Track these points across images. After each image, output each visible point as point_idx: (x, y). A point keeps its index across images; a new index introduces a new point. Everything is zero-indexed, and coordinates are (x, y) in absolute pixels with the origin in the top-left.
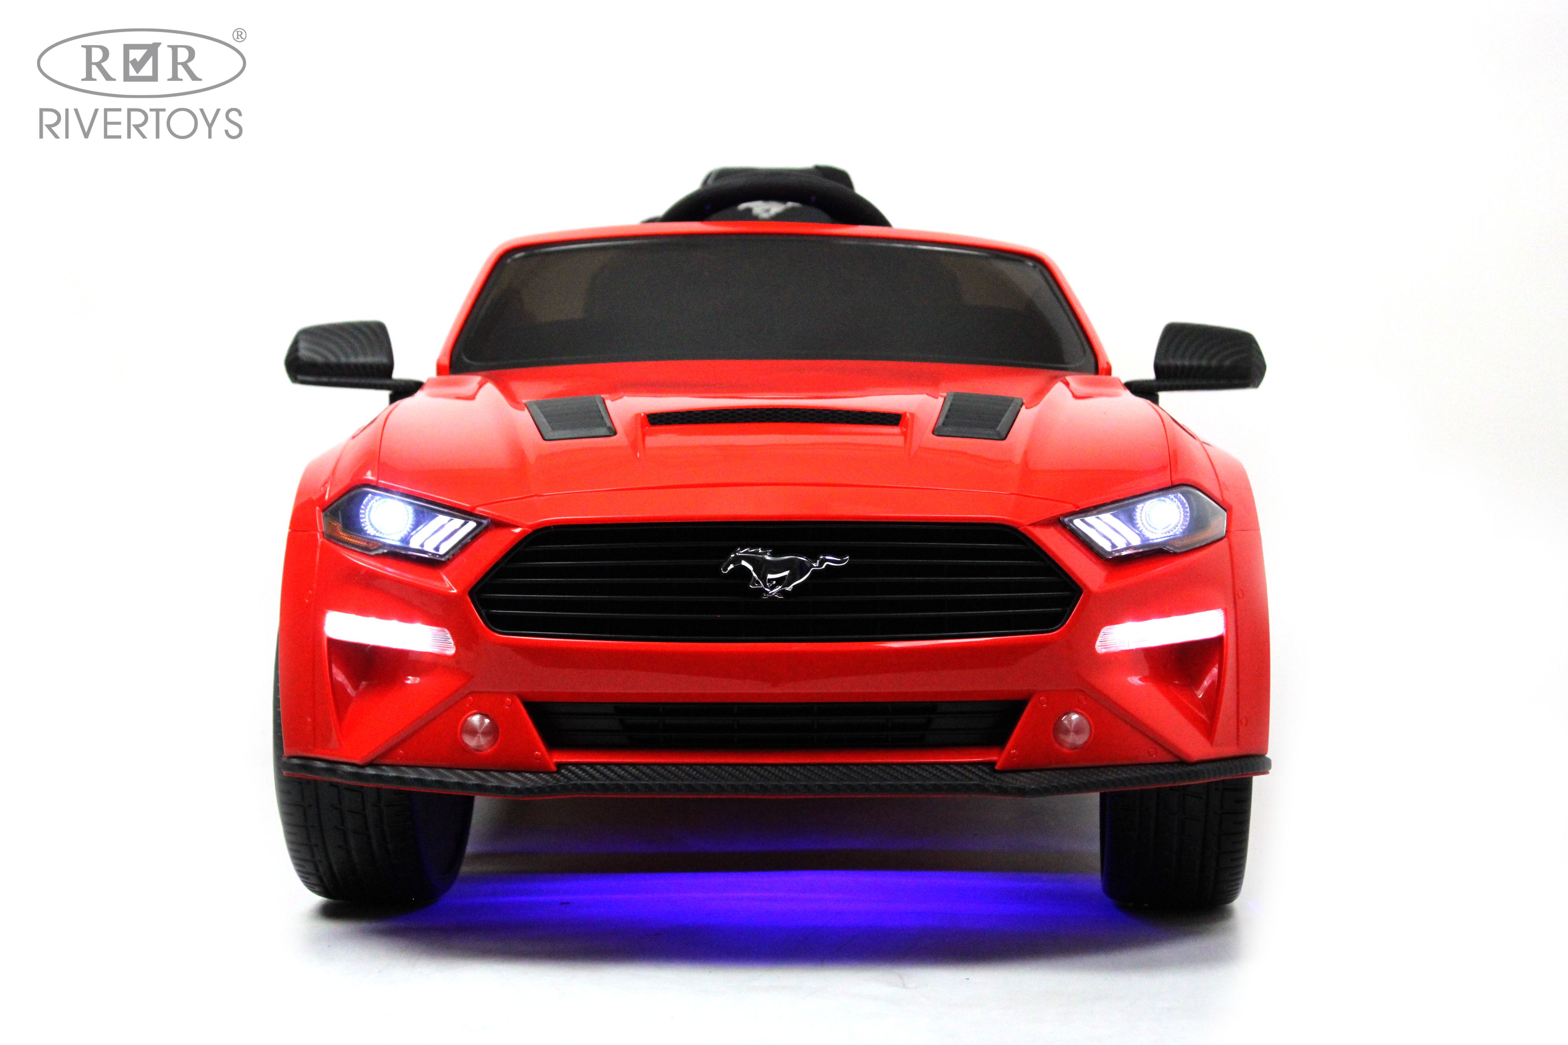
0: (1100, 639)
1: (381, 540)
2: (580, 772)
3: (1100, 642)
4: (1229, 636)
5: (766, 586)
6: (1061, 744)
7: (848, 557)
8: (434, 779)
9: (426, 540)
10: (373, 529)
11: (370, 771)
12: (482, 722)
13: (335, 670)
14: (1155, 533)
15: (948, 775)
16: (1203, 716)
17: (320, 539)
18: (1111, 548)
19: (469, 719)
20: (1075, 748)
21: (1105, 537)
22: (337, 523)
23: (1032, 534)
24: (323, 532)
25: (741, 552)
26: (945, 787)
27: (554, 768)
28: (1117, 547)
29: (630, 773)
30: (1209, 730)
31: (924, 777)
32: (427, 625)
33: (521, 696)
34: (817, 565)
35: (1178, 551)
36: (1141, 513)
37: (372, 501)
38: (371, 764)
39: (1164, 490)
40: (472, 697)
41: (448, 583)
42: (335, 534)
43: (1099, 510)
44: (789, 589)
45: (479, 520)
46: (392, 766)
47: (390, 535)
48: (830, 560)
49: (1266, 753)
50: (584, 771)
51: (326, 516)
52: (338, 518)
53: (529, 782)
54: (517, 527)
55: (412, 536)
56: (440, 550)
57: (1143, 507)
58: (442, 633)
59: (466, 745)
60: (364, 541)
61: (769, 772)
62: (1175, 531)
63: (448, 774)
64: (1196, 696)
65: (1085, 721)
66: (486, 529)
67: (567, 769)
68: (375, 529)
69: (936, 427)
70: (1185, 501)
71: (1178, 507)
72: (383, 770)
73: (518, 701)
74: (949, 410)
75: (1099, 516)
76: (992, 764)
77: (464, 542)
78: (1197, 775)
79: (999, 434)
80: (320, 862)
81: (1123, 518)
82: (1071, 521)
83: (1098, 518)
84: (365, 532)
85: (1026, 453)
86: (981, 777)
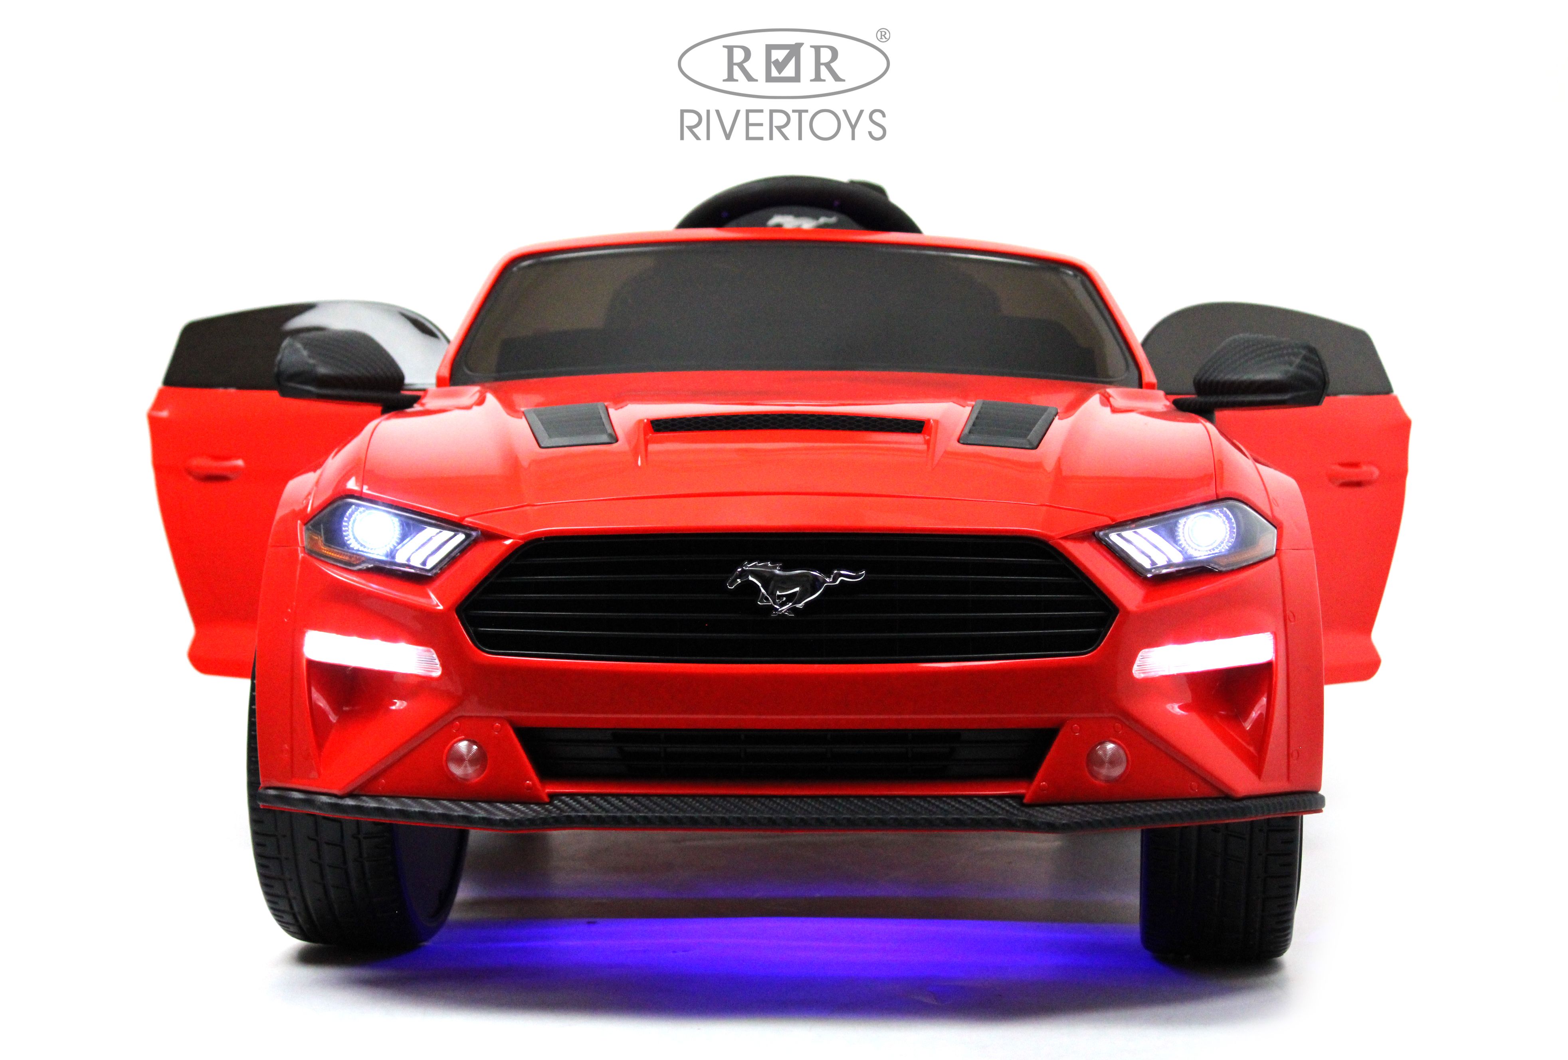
0: (1138, 662)
1: (365, 554)
2: (574, 803)
3: (1138, 666)
4: (1279, 663)
5: (775, 603)
6: (1094, 775)
7: (864, 572)
8: (417, 809)
9: (413, 553)
10: (356, 543)
11: (350, 802)
12: (469, 749)
13: (316, 695)
14: (1199, 551)
15: (972, 808)
16: (1251, 749)
17: (301, 555)
18: (1150, 565)
19: (455, 745)
20: (1109, 780)
21: (1143, 553)
22: (318, 537)
23: (1064, 548)
24: (304, 547)
25: (749, 566)
26: (969, 821)
27: (547, 800)
28: (1156, 564)
29: (628, 805)
30: (1256, 764)
31: (946, 811)
32: (410, 644)
33: (511, 721)
34: (831, 580)
35: (1224, 569)
36: (1183, 529)
37: (356, 513)
38: (351, 795)
39: (1209, 503)
40: (459, 722)
41: (434, 599)
42: (315, 549)
43: (1138, 523)
44: (800, 606)
45: (467, 531)
46: (373, 797)
47: (375, 549)
48: (845, 576)
49: (1319, 789)
50: (579, 802)
51: (308, 529)
52: (320, 531)
53: (519, 814)
54: (507, 538)
55: (397, 550)
56: (427, 564)
57: (1185, 522)
58: (427, 654)
59: (452, 774)
60: (347, 555)
61: (778, 804)
62: (1220, 548)
63: (432, 805)
64: (1244, 728)
65: (1122, 752)
66: (476, 542)
67: (560, 801)
68: (359, 543)
69: (962, 435)
70: (1231, 516)
71: (1224, 522)
72: (364, 801)
73: (509, 727)
74: (977, 418)
75: (1138, 530)
76: (1019, 798)
77: (453, 555)
78: (1244, 812)
79: (1030, 443)
80: (295, 898)
81: (1163, 533)
82: (1107, 535)
83: (1135, 532)
84: (348, 546)
85: (1059, 460)
86: (1007, 811)
